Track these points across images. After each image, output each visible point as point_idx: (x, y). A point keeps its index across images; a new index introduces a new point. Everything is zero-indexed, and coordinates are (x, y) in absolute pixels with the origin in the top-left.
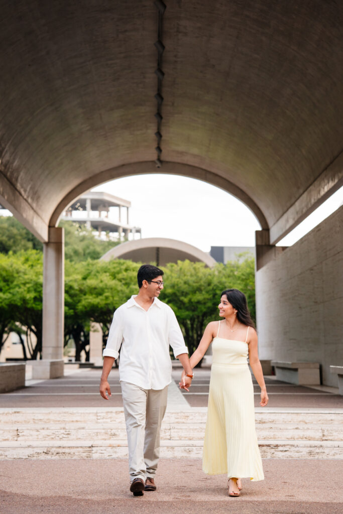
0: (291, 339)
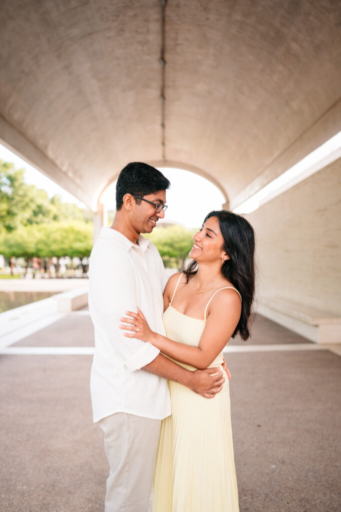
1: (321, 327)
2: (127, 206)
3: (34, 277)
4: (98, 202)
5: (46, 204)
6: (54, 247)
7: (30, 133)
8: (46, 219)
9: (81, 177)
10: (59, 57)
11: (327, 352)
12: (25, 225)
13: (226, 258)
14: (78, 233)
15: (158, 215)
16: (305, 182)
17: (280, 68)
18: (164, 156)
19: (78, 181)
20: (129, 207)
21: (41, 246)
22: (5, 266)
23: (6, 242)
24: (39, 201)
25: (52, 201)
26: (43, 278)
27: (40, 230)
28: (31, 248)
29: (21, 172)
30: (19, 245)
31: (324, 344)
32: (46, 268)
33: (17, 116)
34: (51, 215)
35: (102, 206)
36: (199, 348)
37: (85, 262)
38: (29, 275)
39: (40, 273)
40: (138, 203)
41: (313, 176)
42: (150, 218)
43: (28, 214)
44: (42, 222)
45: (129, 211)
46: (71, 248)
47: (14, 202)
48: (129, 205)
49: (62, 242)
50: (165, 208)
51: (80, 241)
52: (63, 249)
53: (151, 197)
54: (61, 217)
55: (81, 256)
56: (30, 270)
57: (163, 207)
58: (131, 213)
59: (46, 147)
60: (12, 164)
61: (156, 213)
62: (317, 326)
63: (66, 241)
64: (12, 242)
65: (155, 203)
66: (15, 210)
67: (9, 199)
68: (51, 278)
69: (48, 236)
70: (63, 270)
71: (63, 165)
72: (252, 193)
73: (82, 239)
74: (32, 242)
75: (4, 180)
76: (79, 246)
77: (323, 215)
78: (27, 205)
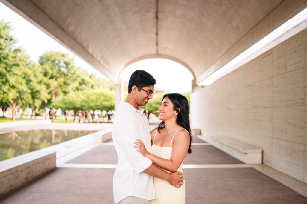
1: (248, 154)
2: (133, 91)
3: (79, 122)
4: (118, 78)
5: (87, 79)
6: (92, 104)
7: (79, 39)
8: (87, 88)
9: (108, 64)
11: (252, 169)
12: (75, 91)
13: (177, 114)
14: (106, 96)
15: (149, 97)
16: (240, 69)
18: (157, 52)
19: (106, 66)
20: (135, 93)
21: (84, 104)
22: (62, 114)
23: (63, 101)
24: (83, 77)
25: (91, 77)
26: (85, 122)
27: (83, 94)
28: (78, 105)
29: (72, 60)
30: (71, 103)
31: (250, 164)
32: (86, 116)
33: (71, 29)
34: (90, 85)
36: (171, 160)
37: (110, 113)
38: (77, 120)
39: (83, 119)
40: (139, 90)
41: (245, 65)
42: (145, 98)
43: (76, 84)
44: (85, 89)
45: (134, 94)
46: (102, 105)
47: (68, 77)
48: (134, 91)
49: (97, 102)
50: (153, 94)
51: (107, 101)
52: (97, 106)
53: (146, 88)
54: (96, 87)
55: (107, 110)
56: (77, 118)
57: (152, 94)
58: (136, 95)
59: (88, 47)
60: (67, 55)
61: (148, 96)
62: (246, 154)
63: (99, 101)
64: (67, 101)
65: (148, 91)
66: (68, 82)
67: (65, 75)
68: (89, 122)
69: (88, 98)
70: (96, 118)
71: (98, 57)
72: (209, 74)
73: (108, 99)
74: (78, 101)
75: (62, 64)
76: (106, 104)
77: (250, 88)
78: (76, 79)
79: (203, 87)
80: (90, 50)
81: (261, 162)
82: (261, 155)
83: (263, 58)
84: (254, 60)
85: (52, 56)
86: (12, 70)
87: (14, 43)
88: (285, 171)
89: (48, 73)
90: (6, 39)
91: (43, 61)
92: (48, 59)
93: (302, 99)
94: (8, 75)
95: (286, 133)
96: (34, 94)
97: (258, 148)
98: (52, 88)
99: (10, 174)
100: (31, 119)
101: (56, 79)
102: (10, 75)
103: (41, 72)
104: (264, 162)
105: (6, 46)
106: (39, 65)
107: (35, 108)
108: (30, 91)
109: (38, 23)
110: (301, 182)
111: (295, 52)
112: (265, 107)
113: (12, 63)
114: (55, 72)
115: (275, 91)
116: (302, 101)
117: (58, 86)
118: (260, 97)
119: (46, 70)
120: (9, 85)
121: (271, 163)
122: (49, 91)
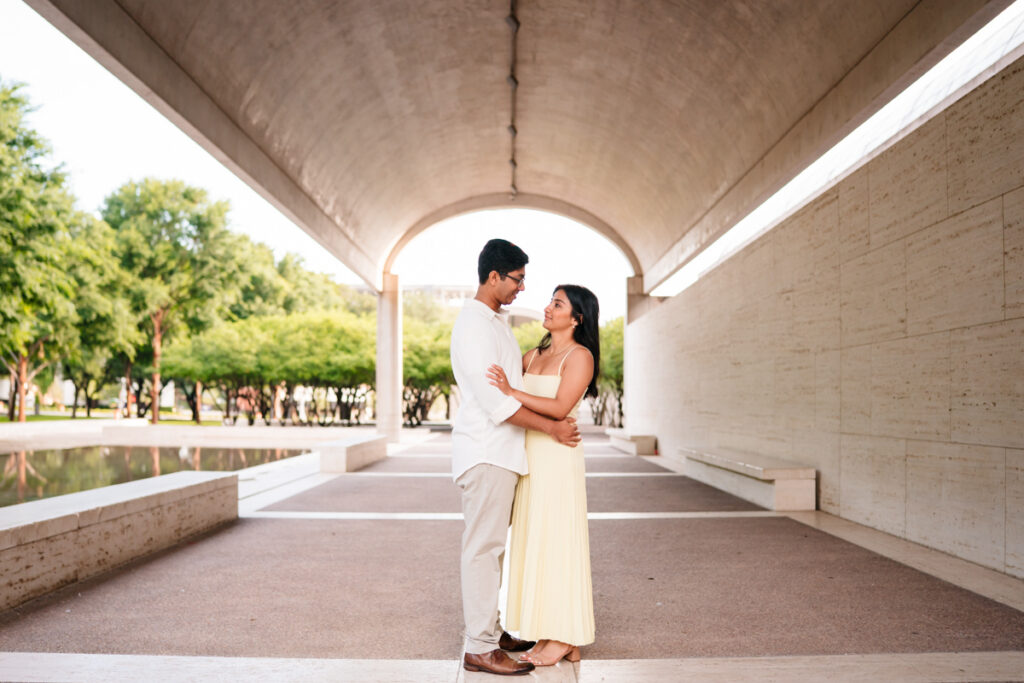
0: (700, 413)
1: (776, 482)
2: (490, 281)
3: (251, 421)
4: (386, 271)
5: (270, 275)
6: (294, 362)
7: (276, 147)
8: (270, 308)
9: (356, 225)
10: (332, 18)
11: (783, 519)
12: (229, 318)
13: (576, 323)
14: (342, 333)
15: (518, 288)
17: (721, 40)
18: (514, 186)
19: (351, 233)
20: (494, 283)
21: (266, 360)
24: (257, 269)
25: (282, 270)
26: (268, 424)
27: (263, 328)
28: (249, 365)
29: (221, 209)
30: (223, 357)
31: (783, 511)
34: (280, 299)
35: (395, 278)
36: (557, 398)
38: (243, 419)
40: (502, 279)
42: (511, 292)
43: (232, 296)
44: (262, 312)
46: (329, 364)
47: (205, 271)
48: (493, 280)
49: (310, 353)
50: (524, 282)
51: (346, 350)
53: (514, 274)
54: (301, 303)
58: (495, 287)
59: (300, 172)
60: (203, 193)
62: (771, 482)
63: (318, 350)
64: (209, 350)
65: (516, 278)
66: (206, 286)
67: (197, 264)
69: (281, 340)
71: (326, 203)
72: (682, 258)
73: (350, 346)
74: (248, 352)
75: (185, 225)
76: (342, 359)
77: (788, 299)
78: (231, 277)
79: (662, 299)
80: (306, 183)
81: (814, 508)
82: (813, 483)
83: (818, 209)
84: (795, 216)
85: (149, 196)
86: (33, 243)
87: (36, 155)
88: (868, 519)
89: (139, 255)
90: (13, 143)
91: (118, 212)
92: (137, 210)
93: (902, 321)
94: (18, 260)
95: (870, 416)
96: (92, 328)
97: (809, 467)
98: (153, 307)
99: (147, 510)
100: (74, 417)
101: (167, 276)
102: (26, 262)
103: (114, 254)
104: (823, 506)
105: (12, 166)
106: (107, 228)
107: (88, 377)
108: (77, 319)
109: (176, 108)
110: (900, 538)
111: (886, 195)
112: (824, 350)
113: (31, 222)
114: (161, 252)
115: (845, 304)
116: (901, 326)
117: (174, 303)
118: (810, 323)
119: (130, 248)
120: (24, 296)
121: (839, 506)
122: (140, 318)
